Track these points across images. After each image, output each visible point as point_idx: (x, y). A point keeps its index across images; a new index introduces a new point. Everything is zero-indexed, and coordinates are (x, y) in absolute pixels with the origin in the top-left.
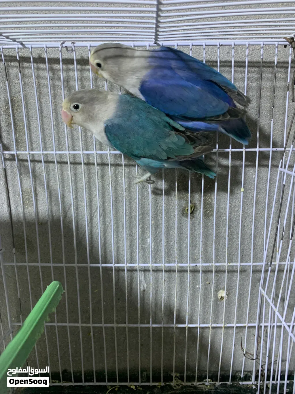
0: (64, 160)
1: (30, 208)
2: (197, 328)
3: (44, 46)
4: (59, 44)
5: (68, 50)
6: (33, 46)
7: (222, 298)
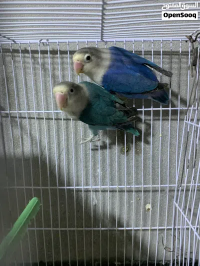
0: (41, 117)
1: (18, 149)
3: (29, 42)
4: (38, 41)
5: (44, 45)
6: (21, 42)
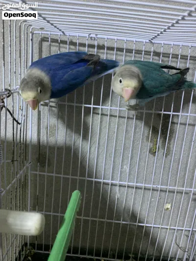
1: (51, 138)
2: (151, 227)
3: (78, 35)
4: (87, 35)
5: (91, 39)
6: (70, 35)
7: (168, 209)
